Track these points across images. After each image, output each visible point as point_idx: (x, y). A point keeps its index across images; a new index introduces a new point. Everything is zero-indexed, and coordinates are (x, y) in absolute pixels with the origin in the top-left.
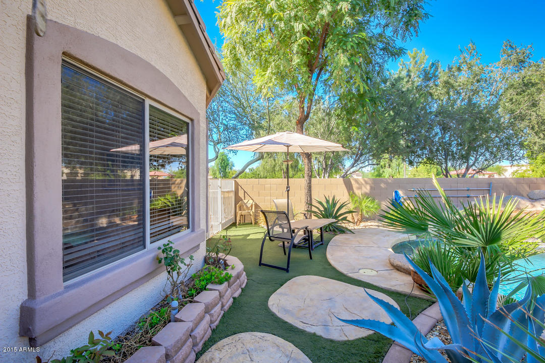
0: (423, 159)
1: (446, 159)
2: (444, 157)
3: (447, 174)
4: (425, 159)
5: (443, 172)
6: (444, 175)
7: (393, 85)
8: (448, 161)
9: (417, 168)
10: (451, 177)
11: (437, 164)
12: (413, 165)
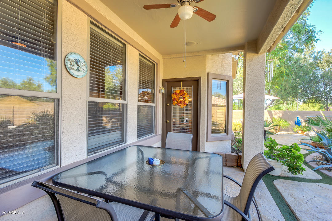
0: (313, 101)
1: (327, 101)
2: (325, 99)
3: (327, 109)
4: (314, 100)
5: (324, 107)
6: (325, 109)
7: (296, 63)
8: (328, 101)
9: (309, 105)
10: (330, 110)
11: (322, 103)
12: (306, 104)
